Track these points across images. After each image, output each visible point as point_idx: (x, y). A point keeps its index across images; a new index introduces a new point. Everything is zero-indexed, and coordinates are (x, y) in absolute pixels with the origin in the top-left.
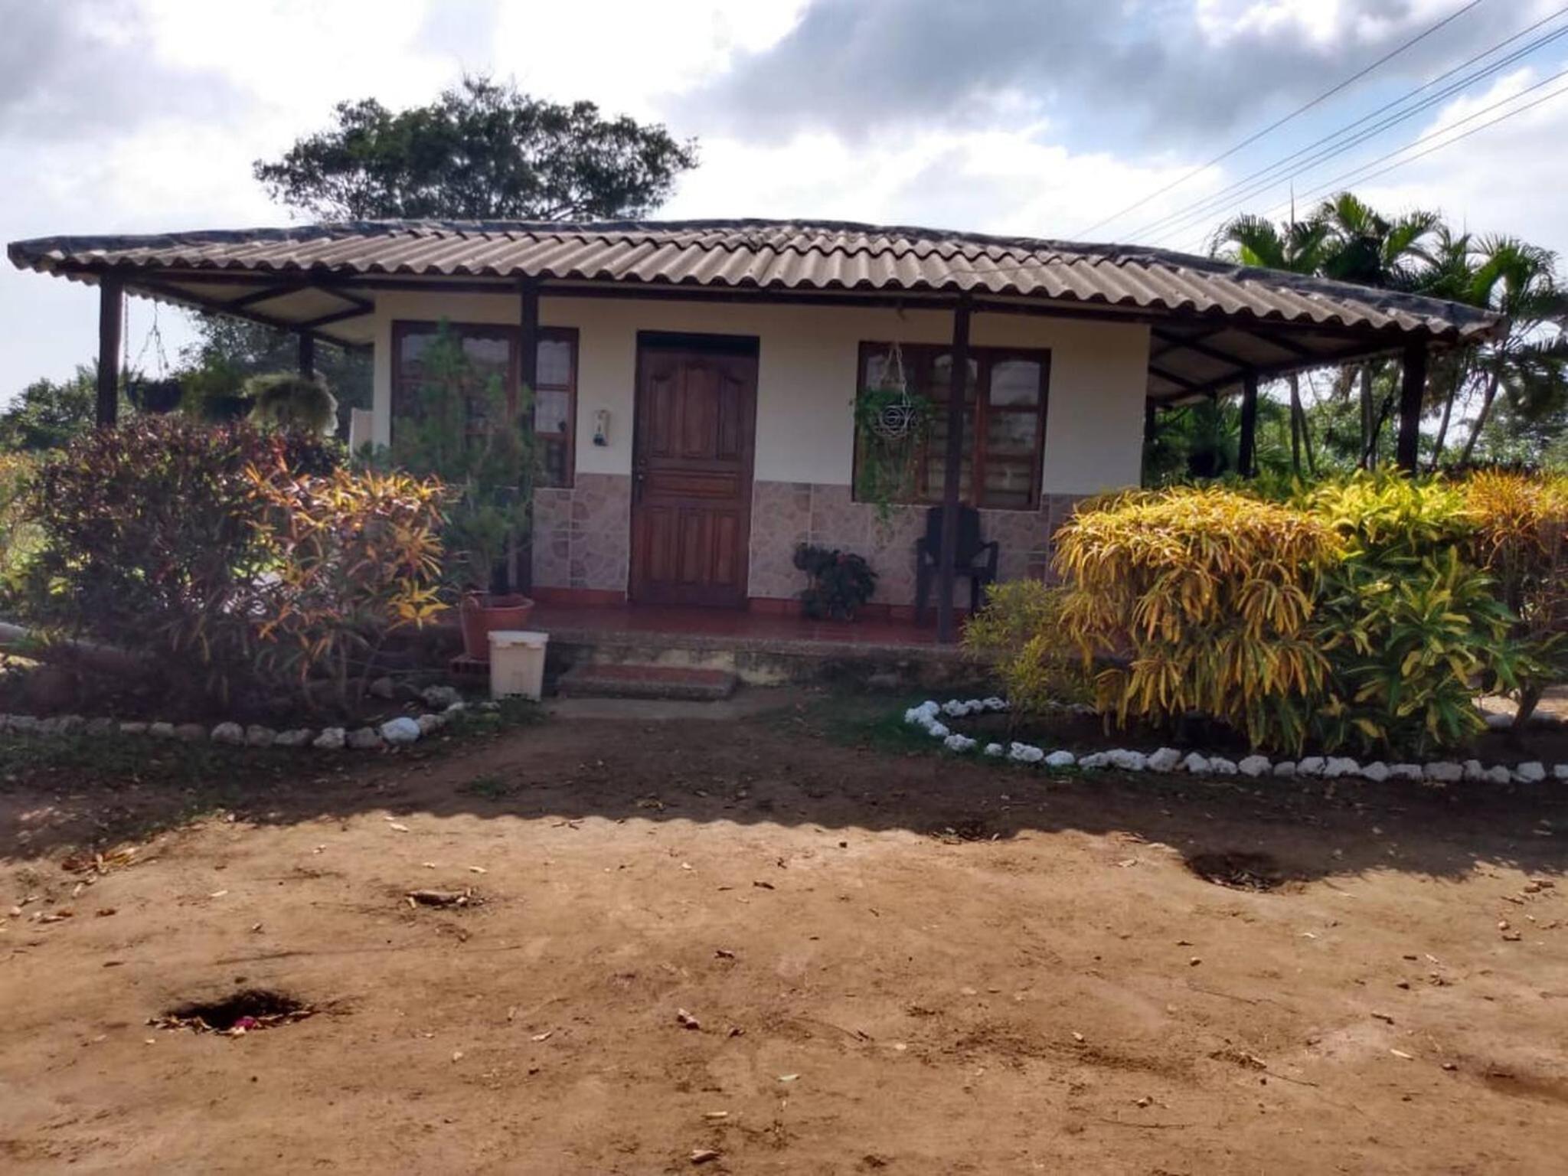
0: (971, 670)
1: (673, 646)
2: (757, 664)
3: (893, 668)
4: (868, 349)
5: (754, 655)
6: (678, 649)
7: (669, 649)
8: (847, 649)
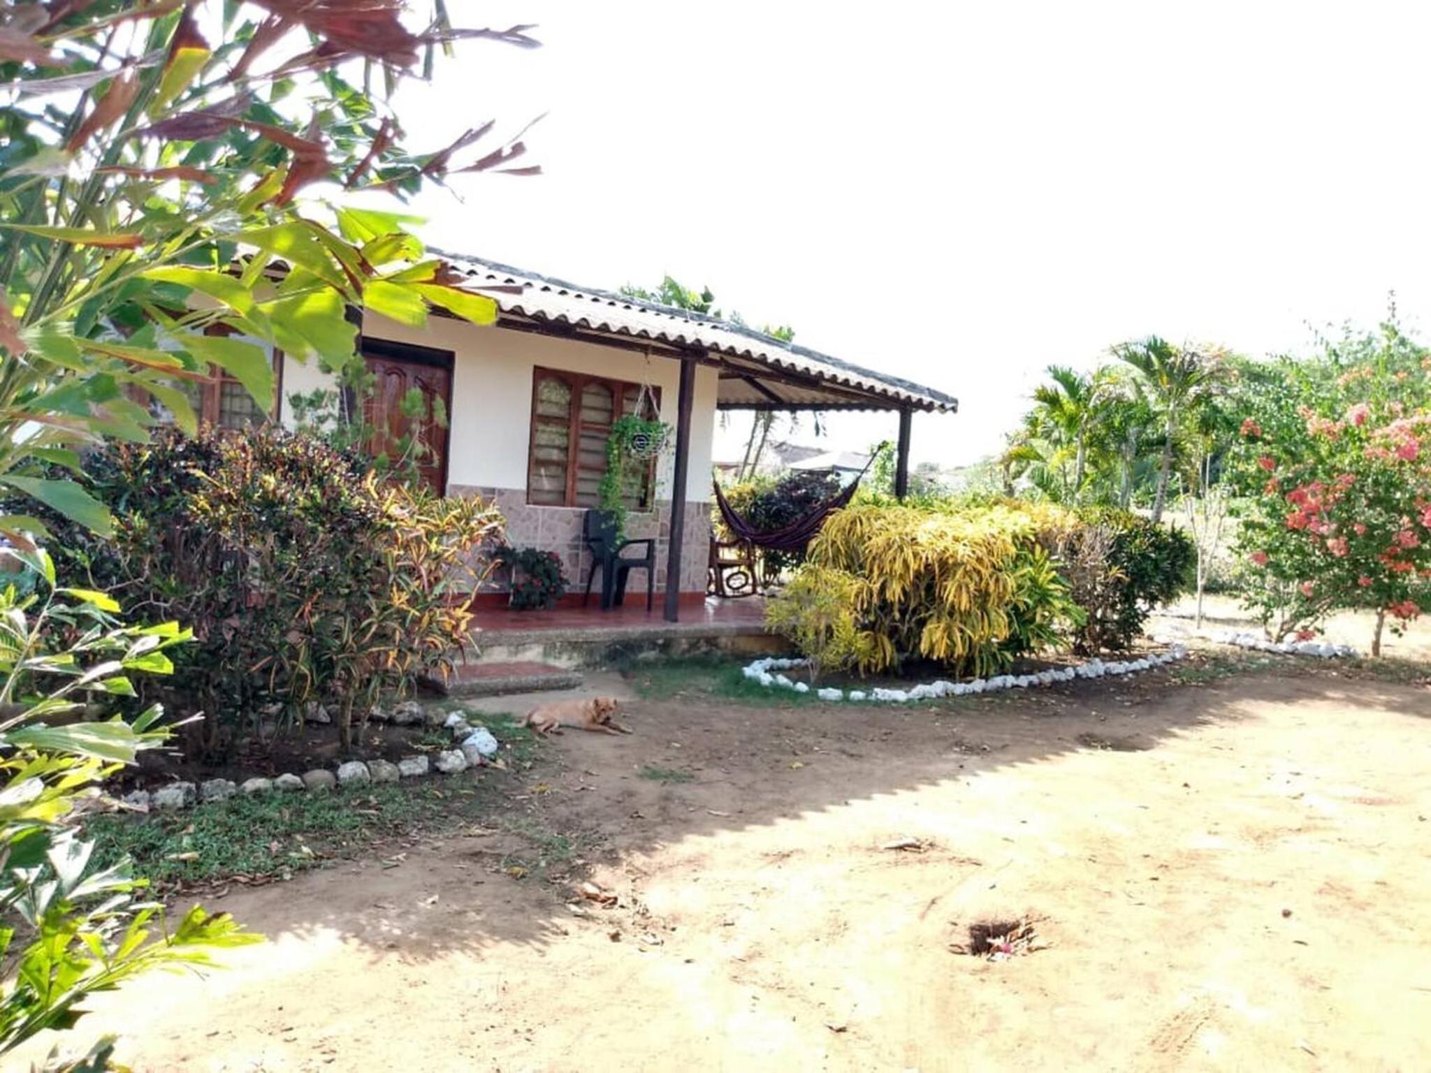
0: (702, 641)
1: (497, 642)
2: (560, 653)
3: (654, 645)
4: (541, 373)
5: (558, 644)
6: (500, 645)
7: (492, 646)
8: (626, 633)
